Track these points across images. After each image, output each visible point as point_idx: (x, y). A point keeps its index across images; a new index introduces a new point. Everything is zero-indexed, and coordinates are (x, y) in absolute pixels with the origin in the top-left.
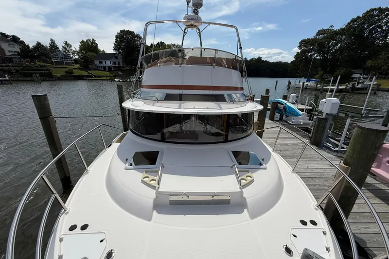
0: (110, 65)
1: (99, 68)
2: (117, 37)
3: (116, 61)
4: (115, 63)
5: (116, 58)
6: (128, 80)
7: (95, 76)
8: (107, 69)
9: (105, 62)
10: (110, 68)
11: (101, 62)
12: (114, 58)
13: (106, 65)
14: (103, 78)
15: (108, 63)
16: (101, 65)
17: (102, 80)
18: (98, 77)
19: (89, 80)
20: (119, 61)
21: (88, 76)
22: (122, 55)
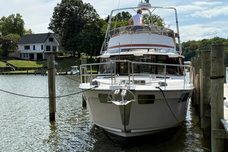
0: (41, 51)
1: (23, 56)
2: (56, 10)
3: (51, 44)
4: (48, 48)
5: (51, 40)
6: (69, 73)
7: (17, 69)
8: (35, 57)
9: (34, 47)
10: (40, 55)
11: (27, 48)
12: (48, 40)
13: (34, 51)
14: (29, 71)
15: (38, 49)
16: (28, 51)
17: (27, 74)
18: (20, 69)
19: (7, 74)
20: (55, 45)
21: (6, 69)
22: (61, 35)
